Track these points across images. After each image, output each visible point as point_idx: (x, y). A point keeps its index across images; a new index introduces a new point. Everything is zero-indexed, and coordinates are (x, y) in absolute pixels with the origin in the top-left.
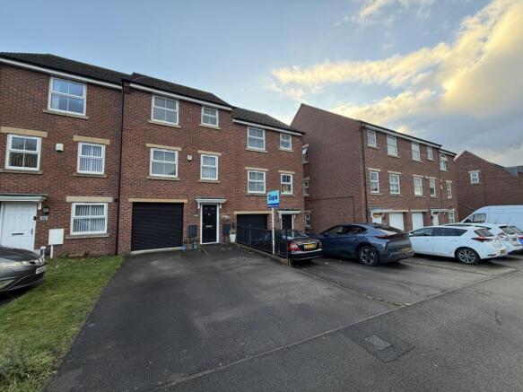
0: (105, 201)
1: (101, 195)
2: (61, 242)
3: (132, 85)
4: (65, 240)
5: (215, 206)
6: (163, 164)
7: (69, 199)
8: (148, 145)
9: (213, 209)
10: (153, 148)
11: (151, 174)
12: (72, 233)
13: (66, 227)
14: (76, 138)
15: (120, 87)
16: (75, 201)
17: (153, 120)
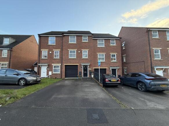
0: (59, 65)
1: (59, 63)
2: (51, 75)
3: (64, 34)
4: (52, 74)
5: (87, 66)
6: (72, 54)
7: (52, 64)
8: (68, 50)
9: (86, 67)
10: (70, 50)
11: (69, 57)
12: (53, 73)
13: (52, 71)
14: (54, 50)
15: (62, 36)
16: (54, 65)
17: (70, 43)
